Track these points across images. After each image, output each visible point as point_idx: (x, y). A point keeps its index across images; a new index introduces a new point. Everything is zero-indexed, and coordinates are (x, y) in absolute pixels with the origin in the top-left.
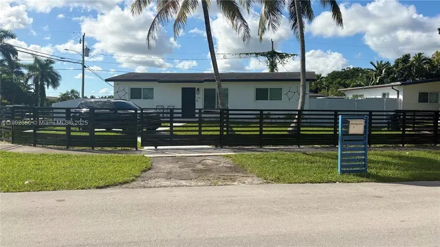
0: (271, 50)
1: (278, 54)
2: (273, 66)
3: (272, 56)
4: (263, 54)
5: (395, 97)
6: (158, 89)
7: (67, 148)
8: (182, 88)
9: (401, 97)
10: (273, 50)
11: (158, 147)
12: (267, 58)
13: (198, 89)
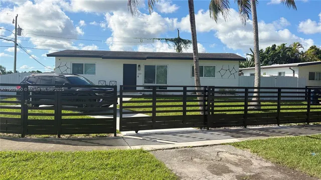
0: (177, 37)
1: (183, 40)
2: (179, 49)
3: (178, 41)
4: (172, 40)
5: (292, 75)
6: (100, 64)
7: (23, 136)
8: (124, 65)
9: (297, 75)
10: (179, 38)
11: (139, 132)
12: (174, 43)
13: (139, 66)
